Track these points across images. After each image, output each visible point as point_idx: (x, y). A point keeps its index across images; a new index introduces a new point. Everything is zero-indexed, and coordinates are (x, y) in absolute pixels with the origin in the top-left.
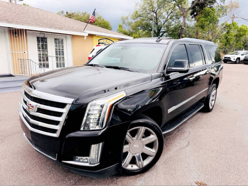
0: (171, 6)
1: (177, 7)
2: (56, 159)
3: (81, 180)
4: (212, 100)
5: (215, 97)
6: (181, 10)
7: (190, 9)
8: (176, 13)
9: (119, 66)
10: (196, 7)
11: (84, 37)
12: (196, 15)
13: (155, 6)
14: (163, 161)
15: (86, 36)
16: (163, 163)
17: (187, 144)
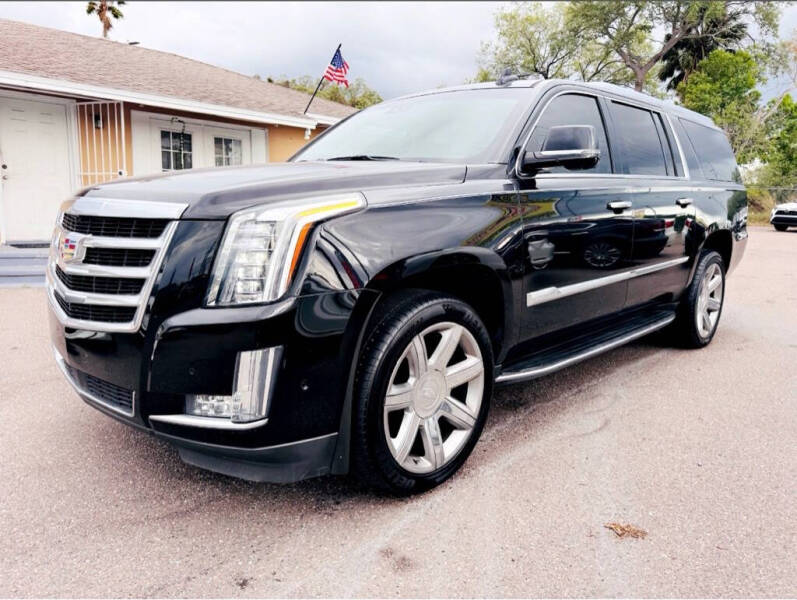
0: (598, 54)
1: (615, 56)
2: (131, 412)
3: (218, 499)
4: (709, 311)
5: (719, 300)
6: (629, 63)
7: (657, 59)
8: (614, 74)
9: (368, 155)
10: (680, 52)
11: (302, 130)
12: (680, 77)
13: (542, 52)
14: (506, 465)
15: (312, 130)
16: (504, 471)
17: (599, 426)
